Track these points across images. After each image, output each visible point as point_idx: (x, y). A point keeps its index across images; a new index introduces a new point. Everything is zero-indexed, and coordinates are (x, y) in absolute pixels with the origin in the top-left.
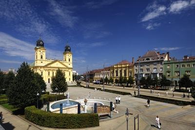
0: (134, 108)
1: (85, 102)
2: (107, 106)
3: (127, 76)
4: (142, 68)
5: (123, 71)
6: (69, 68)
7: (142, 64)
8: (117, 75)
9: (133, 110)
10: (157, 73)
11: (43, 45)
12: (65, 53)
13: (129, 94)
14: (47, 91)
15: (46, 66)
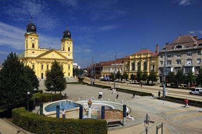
0: (157, 114)
1: (89, 104)
2: (119, 111)
3: (148, 71)
4: (169, 59)
5: (142, 64)
6: (69, 60)
8: (133, 69)
9: (156, 116)
10: (192, 67)
11: (34, 31)
12: (63, 41)
13: (151, 95)
14: (40, 88)
15: (39, 57)
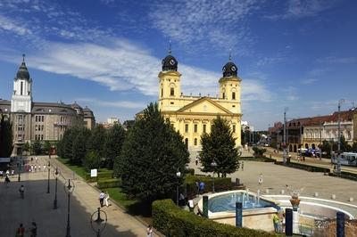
6: (233, 116)
11: (174, 67)
12: (223, 81)
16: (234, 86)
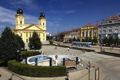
0: (97, 62)
1: (56, 57)
2: (74, 61)
3: (92, 36)
4: (105, 29)
5: (89, 32)
6: (44, 31)
7: (105, 26)
8: (83, 36)
9: (96, 63)
10: (118, 34)
11: (22, 13)
12: (40, 19)
13: (93, 51)
14: (25, 48)
15: (25, 29)
16: (44, 21)
